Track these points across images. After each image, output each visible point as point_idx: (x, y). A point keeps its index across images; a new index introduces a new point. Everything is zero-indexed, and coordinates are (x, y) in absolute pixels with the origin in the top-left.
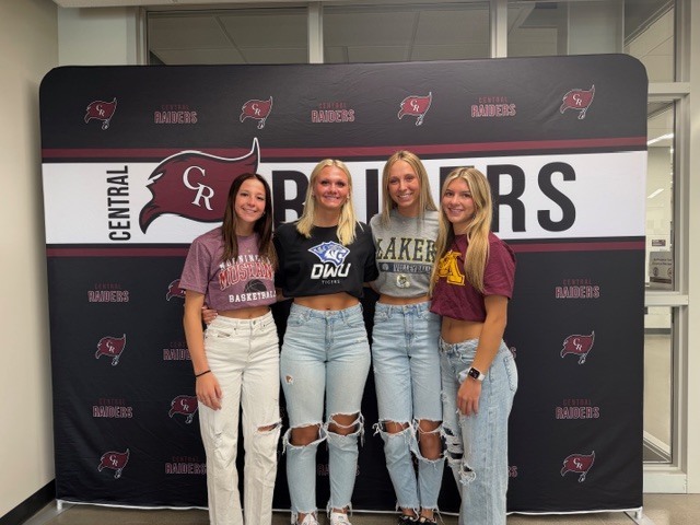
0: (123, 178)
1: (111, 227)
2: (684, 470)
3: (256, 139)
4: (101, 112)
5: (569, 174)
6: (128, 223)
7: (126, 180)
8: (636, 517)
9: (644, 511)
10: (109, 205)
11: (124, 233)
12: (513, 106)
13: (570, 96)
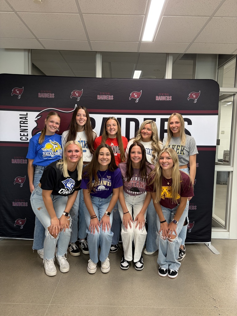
0: (26, 117)
1: (21, 135)
2: (229, 231)
3: (76, 105)
4: (18, 92)
5: (190, 123)
6: (27, 134)
7: (27, 118)
8: (208, 245)
9: (211, 244)
10: (20, 127)
11: (26, 138)
12: (171, 97)
13: (191, 94)
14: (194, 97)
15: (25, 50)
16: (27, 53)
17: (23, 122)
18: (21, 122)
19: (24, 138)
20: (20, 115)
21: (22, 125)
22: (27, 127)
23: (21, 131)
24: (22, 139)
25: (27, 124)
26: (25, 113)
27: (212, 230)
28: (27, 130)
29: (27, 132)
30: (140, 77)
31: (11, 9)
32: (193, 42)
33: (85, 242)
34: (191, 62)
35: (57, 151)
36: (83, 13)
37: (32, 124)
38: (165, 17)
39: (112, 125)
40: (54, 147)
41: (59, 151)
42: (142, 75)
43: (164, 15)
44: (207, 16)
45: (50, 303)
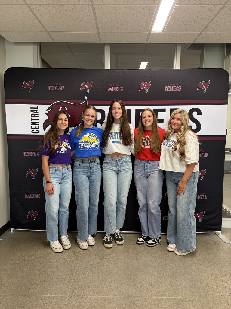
0: (37, 110)
1: (32, 128)
3: (86, 97)
4: (28, 85)
5: (199, 112)
6: (39, 127)
7: (38, 111)
8: (219, 234)
9: (222, 233)
10: (31, 121)
11: (37, 131)
12: (180, 87)
13: (201, 84)
14: (204, 86)
15: (34, 43)
16: (36, 46)
17: (34, 115)
18: (32, 115)
19: (35, 131)
20: (31, 108)
21: (33, 118)
22: (38, 119)
23: (32, 124)
24: (33, 132)
25: (38, 117)
26: (36, 106)
27: (222, 219)
28: (38, 122)
29: (39, 125)
30: (146, 68)
31: (24, 2)
32: (203, 31)
33: (119, 232)
34: (199, 51)
35: (93, 143)
36: (96, 4)
37: (43, 117)
38: (177, 7)
39: (147, 117)
40: (91, 139)
41: (95, 143)
42: (148, 66)
43: (177, 4)
44: (220, 4)
45: (68, 294)
